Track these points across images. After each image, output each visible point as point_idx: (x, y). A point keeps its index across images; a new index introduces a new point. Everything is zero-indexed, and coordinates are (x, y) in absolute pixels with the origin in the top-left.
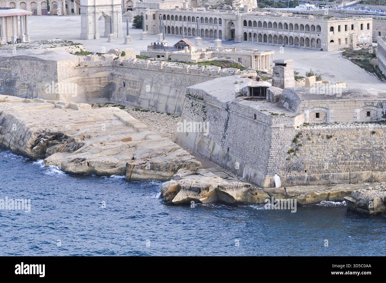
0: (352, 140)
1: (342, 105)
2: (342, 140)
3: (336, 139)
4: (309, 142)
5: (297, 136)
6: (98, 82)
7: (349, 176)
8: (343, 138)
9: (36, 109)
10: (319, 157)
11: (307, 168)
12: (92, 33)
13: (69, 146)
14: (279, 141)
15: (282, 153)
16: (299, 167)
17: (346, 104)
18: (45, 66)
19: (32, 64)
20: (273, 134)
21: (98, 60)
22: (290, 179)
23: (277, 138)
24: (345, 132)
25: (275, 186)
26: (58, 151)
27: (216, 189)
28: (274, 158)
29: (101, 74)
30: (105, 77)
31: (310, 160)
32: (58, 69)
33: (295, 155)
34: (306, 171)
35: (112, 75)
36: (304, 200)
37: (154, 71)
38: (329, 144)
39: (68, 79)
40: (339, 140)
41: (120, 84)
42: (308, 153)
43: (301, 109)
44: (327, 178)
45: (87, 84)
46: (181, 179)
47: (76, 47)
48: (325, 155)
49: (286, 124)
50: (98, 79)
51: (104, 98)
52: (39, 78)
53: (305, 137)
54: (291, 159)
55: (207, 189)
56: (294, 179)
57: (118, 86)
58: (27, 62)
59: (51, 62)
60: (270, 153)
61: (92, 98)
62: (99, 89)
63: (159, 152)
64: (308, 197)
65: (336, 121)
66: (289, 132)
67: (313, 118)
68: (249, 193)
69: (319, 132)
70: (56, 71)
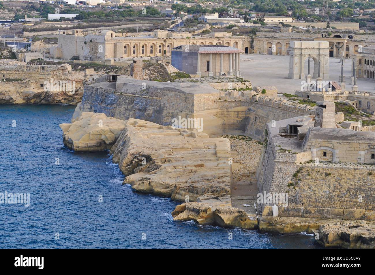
0: (349, 179)
1: (347, 146)
2: (339, 178)
3: (334, 177)
4: (308, 177)
5: (298, 171)
6: (236, 116)
7: (342, 213)
8: (340, 176)
9: (161, 135)
10: (316, 192)
11: (304, 201)
12: (297, 73)
13: (150, 168)
14: (281, 174)
15: (282, 186)
16: (297, 200)
17: (351, 146)
18: (186, 98)
19: (176, 95)
20: (276, 167)
21: (238, 96)
22: (288, 210)
23: (280, 171)
24: (343, 171)
25: (272, 215)
26: (141, 171)
27: (214, 212)
28: (275, 189)
29: (239, 109)
30: (242, 112)
31: (308, 194)
32: (195, 102)
33: (294, 188)
34: (303, 204)
35: (250, 110)
36: (283, 229)
37: (276, 108)
38: (327, 181)
39: (205, 111)
40: (337, 178)
41: (253, 119)
42: (306, 188)
43: (308, 147)
44: (321, 212)
45: (226, 117)
46: (200, 201)
47: (242, 84)
48: (322, 191)
49: (289, 159)
50: (236, 113)
51: (239, 131)
52: (180, 108)
53: (305, 173)
54: (290, 192)
55: (205, 211)
56: (291, 210)
57: (252, 120)
58: (173, 94)
59: (190, 94)
60: (272, 185)
61: (229, 130)
62: (236, 122)
63: (210, 178)
64: (287, 227)
65: (340, 160)
66: (290, 167)
67: (320, 156)
68: (238, 219)
69: (319, 169)
70: (194, 102)
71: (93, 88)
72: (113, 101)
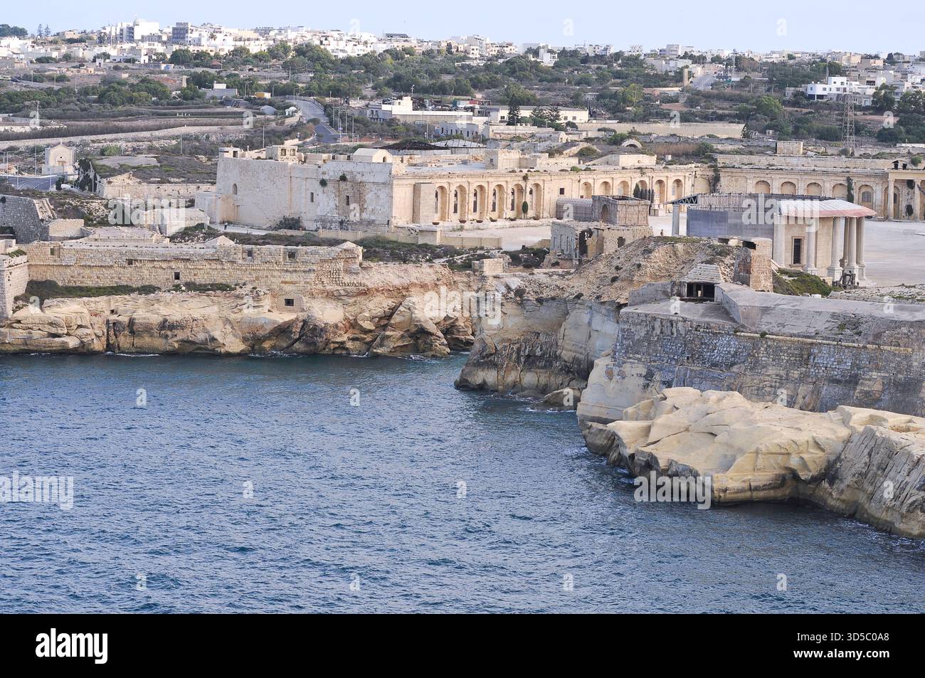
71: (655, 319)
72: (732, 357)
